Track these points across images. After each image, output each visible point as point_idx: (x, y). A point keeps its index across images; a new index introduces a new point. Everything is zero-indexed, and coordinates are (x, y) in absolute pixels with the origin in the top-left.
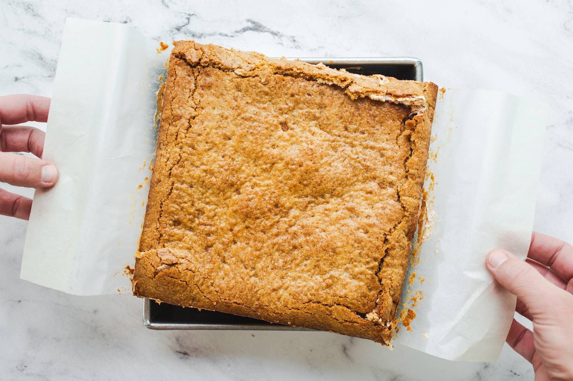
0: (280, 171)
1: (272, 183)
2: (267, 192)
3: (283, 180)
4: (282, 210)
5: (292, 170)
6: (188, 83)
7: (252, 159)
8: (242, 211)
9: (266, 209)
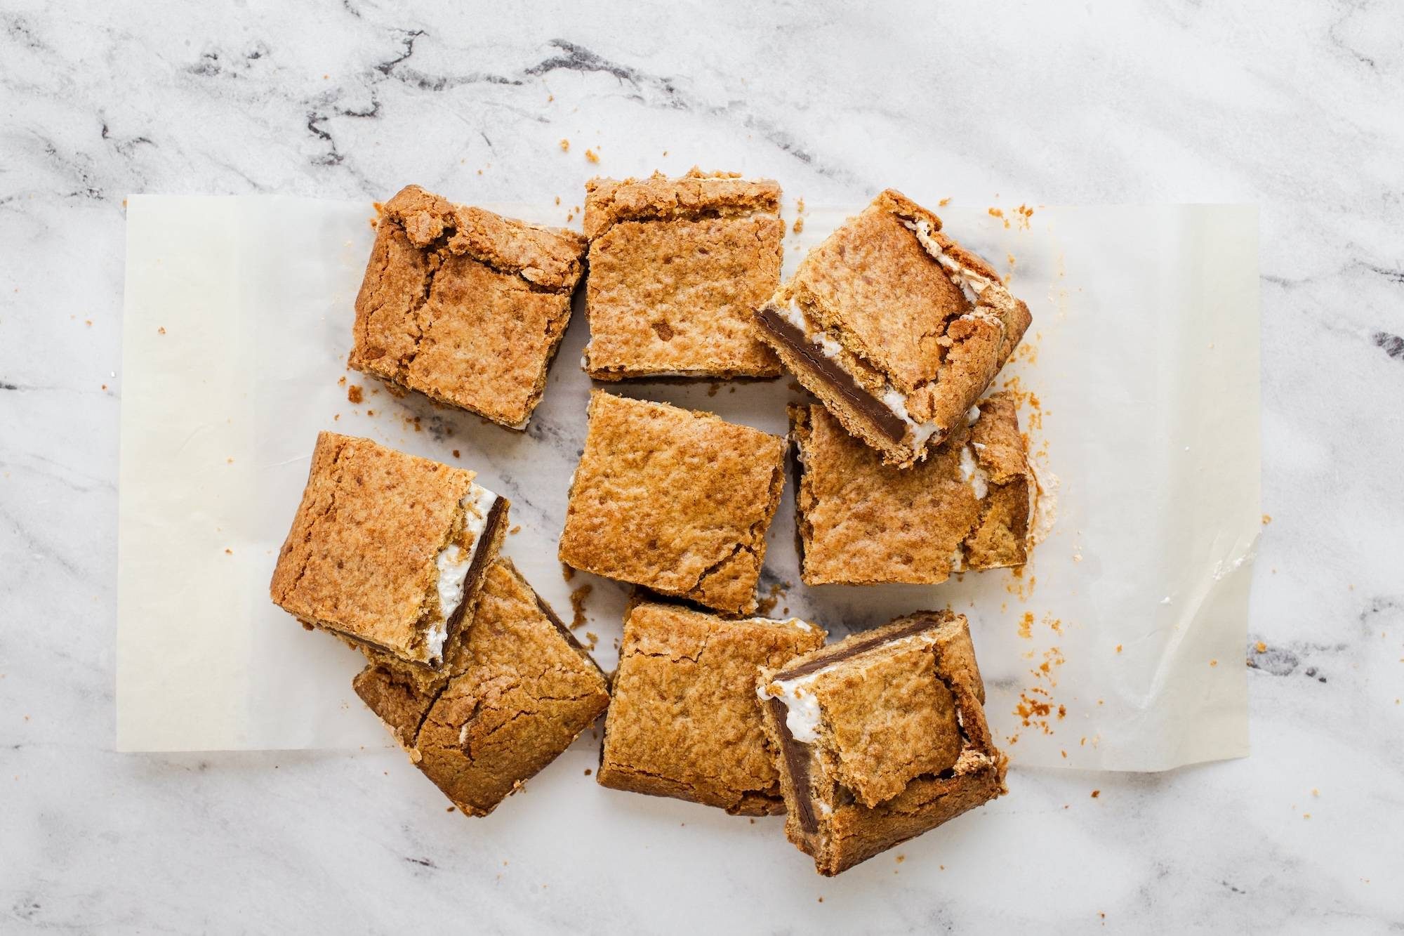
0: (664, 467)
1: (646, 495)
2: (633, 513)
3: (671, 489)
4: (663, 554)
5: (693, 468)
6: (410, 282)
7: (604, 439)
8: (576, 551)
9: (630, 551)
